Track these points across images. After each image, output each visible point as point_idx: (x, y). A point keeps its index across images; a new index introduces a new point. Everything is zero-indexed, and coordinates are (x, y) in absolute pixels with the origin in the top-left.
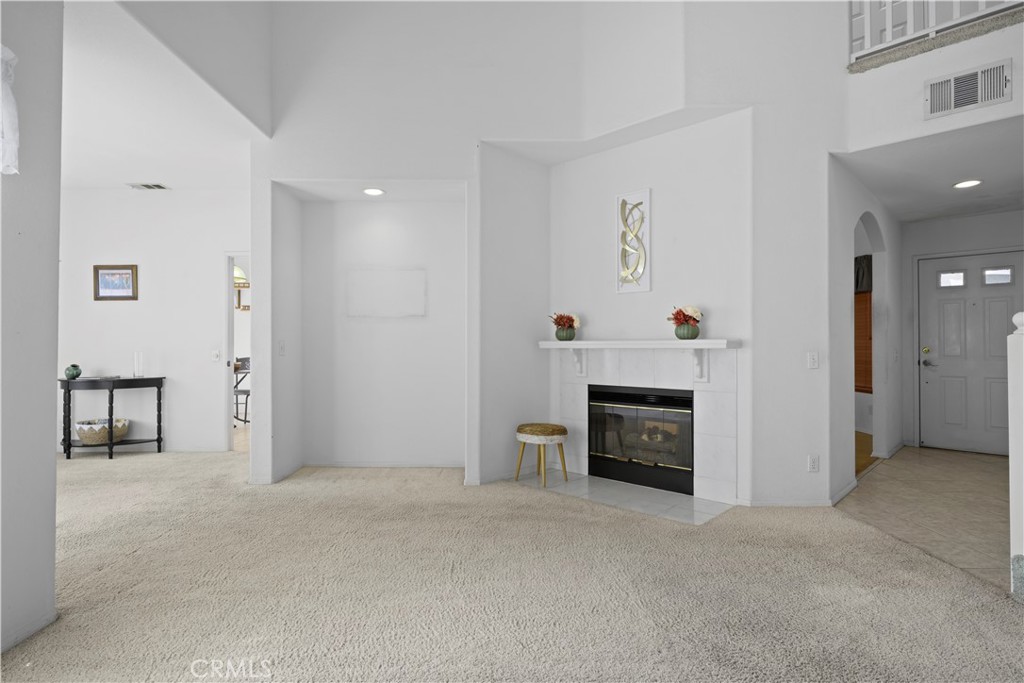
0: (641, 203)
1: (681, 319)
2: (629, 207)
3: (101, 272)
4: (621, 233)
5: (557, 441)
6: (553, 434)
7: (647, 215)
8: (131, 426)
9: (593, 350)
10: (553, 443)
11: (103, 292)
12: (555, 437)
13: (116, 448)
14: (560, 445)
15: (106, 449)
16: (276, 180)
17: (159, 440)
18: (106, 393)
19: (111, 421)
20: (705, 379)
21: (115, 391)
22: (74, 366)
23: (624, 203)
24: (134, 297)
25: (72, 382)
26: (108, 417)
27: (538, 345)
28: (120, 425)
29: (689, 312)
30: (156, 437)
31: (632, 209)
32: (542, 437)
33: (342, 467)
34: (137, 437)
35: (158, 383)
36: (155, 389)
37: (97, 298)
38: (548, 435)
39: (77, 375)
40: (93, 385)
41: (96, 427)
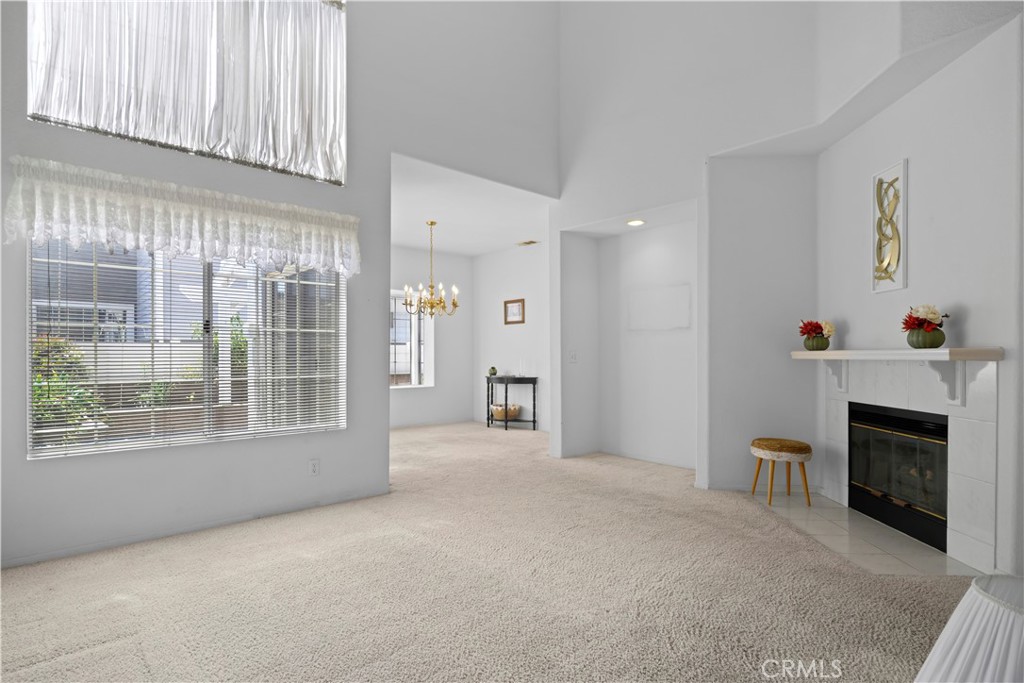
0: (897, 179)
1: (914, 324)
2: (885, 186)
3: (509, 305)
4: (877, 220)
5: (786, 459)
6: (780, 451)
7: (901, 194)
8: (520, 410)
9: (853, 361)
10: (781, 460)
11: (509, 319)
12: (783, 454)
13: (509, 424)
14: (802, 465)
15: (503, 423)
16: (564, 229)
17: (534, 422)
18: (504, 386)
19: (506, 404)
20: (958, 402)
21: (509, 386)
22: (493, 368)
23: (881, 182)
24: (523, 322)
25: (493, 378)
26: (504, 403)
27: (790, 356)
28: (512, 408)
29: (921, 314)
30: (532, 419)
31: (888, 187)
32: (768, 452)
33: (624, 457)
34: (525, 418)
35: (533, 381)
36: (531, 385)
37: (507, 323)
38: (774, 450)
39: (495, 374)
40: (501, 380)
41: (500, 409)
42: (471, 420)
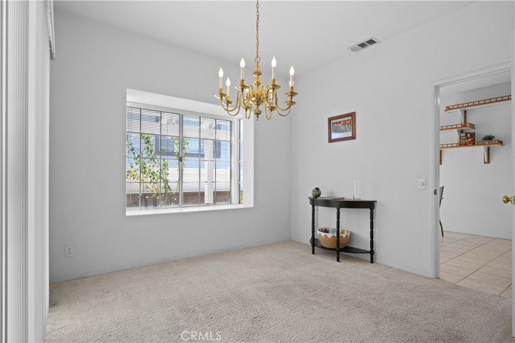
13: (341, 254)
17: (372, 252)
18: (335, 210)
19: (338, 232)
21: (340, 210)
22: (317, 189)
24: (354, 137)
25: (316, 200)
26: (336, 229)
28: (344, 236)
30: (369, 249)
35: (370, 205)
36: (368, 210)
37: (331, 141)
39: (319, 195)
40: (328, 203)
41: (329, 235)
42: (289, 241)
